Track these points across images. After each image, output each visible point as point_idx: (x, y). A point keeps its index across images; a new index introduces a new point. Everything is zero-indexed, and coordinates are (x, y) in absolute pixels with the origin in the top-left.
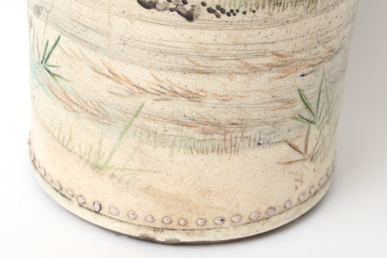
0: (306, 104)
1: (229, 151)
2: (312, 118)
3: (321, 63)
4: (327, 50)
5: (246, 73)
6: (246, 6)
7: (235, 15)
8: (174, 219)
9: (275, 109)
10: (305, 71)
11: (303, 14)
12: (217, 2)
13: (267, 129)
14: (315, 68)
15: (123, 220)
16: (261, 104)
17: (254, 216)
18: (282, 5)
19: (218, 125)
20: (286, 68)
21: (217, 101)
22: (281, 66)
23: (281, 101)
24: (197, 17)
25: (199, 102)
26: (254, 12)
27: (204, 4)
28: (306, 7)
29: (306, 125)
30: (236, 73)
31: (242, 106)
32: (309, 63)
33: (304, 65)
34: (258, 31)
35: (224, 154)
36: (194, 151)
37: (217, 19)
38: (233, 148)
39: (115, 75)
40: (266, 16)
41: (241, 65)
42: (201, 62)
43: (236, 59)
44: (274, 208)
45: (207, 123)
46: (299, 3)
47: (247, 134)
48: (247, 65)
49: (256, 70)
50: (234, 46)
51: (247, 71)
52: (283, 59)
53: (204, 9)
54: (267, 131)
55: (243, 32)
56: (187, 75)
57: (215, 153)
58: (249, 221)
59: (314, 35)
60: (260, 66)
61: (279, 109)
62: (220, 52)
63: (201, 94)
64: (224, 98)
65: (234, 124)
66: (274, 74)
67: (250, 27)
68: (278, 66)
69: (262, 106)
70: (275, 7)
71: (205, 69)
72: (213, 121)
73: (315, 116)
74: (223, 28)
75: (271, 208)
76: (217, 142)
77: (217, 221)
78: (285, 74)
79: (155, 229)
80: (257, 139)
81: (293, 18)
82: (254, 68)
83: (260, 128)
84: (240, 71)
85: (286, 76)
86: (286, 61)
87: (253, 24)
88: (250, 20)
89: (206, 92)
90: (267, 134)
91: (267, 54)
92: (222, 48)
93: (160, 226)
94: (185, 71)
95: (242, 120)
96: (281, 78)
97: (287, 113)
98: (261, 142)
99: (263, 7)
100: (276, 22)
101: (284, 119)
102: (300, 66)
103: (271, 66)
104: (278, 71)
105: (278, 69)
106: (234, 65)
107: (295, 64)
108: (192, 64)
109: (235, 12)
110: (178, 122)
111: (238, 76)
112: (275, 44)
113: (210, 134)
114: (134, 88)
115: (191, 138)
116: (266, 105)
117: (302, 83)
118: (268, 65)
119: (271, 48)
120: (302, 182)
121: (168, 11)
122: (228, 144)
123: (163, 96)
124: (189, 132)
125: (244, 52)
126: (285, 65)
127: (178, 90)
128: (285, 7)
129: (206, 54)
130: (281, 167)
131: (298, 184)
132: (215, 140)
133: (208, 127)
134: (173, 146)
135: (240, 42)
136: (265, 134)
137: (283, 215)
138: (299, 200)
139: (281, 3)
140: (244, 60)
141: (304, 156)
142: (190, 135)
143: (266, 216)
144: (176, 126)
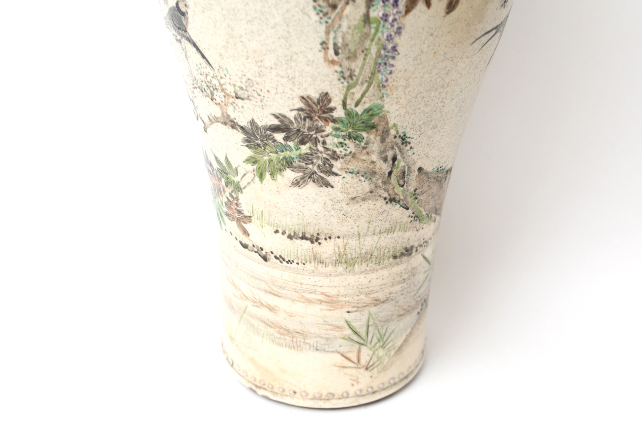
0: (355, 332)
1: (296, 348)
2: (362, 342)
3: (365, 306)
4: (370, 299)
5: (304, 302)
6: (298, 260)
7: (291, 263)
8: (266, 383)
9: (327, 330)
10: (350, 310)
11: (342, 272)
12: (280, 254)
13: (323, 341)
14: (359, 309)
15: (242, 374)
16: (316, 324)
17: (317, 396)
18: (324, 263)
19: (288, 331)
20: (333, 305)
21: (286, 315)
22: (329, 302)
23: (332, 325)
24: (269, 260)
25: (276, 313)
26: (304, 264)
27: (272, 253)
28: (345, 268)
29: (357, 346)
30: (297, 300)
31: (303, 322)
32: (353, 305)
33: (348, 305)
34: (309, 277)
35: (293, 350)
36: (275, 343)
37: (281, 264)
38: (299, 348)
39: (235, 284)
40: (314, 268)
41: (299, 296)
42: (274, 288)
43: (296, 292)
44: (333, 395)
45: (281, 327)
46: (338, 264)
47: (308, 341)
48: (303, 297)
49: (310, 301)
50: (293, 283)
51: (304, 301)
52: (330, 299)
53: (273, 256)
54: (322, 343)
55: (298, 275)
56: (267, 294)
57: (287, 348)
58: (313, 397)
59: (355, 287)
60: (312, 300)
61: (330, 330)
62: (285, 285)
63: (276, 308)
64: (291, 314)
65: (298, 333)
66: (324, 306)
67: (302, 273)
68: (326, 302)
69: (317, 325)
70: (319, 264)
71: (277, 293)
72: (285, 327)
73: (366, 340)
74: (285, 270)
75: (330, 393)
76: (288, 341)
77: (292, 392)
78: (332, 309)
79: (257, 386)
80: (315, 346)
81: (335, 274)
82: (309, 300)
83: (316, 339)
84: (299, 300)
85: (334, 310)
86: (333, 300)
87: (305, 271)
88: (302, 269)
89: (279, 308)
90: (322, 345)
91: (317, 293)
92: (286, 283)
93: (259, 385)
94: (266, 292)
95: (304, 331)
96: (330, 310)
97: (337, 334)
98: (318, 348)
99: (310, 262)
100: (321, 274)
101: (335, 338)
102: (345, 305)
103: (321, 302)
104: (327, 306)
105: (327, 304)
106: (295, 295)
107: (340, 303)
108: (269, 288)
109: (291, 262)
110: (265, 323)
111: (298, 302)
112: (323, 288)
113: (283, 335)
114: (243, 295)
115: (272, 335)
116: (320, 326)
117: (347, 316)
118: (318, 300)
119: (320, 290)
120: (358, 382)
121: (254, 252)
122: (295, 344)
123: (256, 304)
124: (271, 331)
125: (301, 288)
126: (332, 303)
127: (263, 303)
128: (327, 265)
129: (277, 284)
130: (336, 368)
131: (355, 383)
132: (287, 340)
133: (282, 331)
134: (263, 337)
135: (297, 281)
136: (320, 344)
137: (341, 401)
138: (356, 393)
139: (323, 262)
140: (301, 293)
141: (358, 365)
142: (271, 333)
143: (327, 398)
144: (264, 325)
